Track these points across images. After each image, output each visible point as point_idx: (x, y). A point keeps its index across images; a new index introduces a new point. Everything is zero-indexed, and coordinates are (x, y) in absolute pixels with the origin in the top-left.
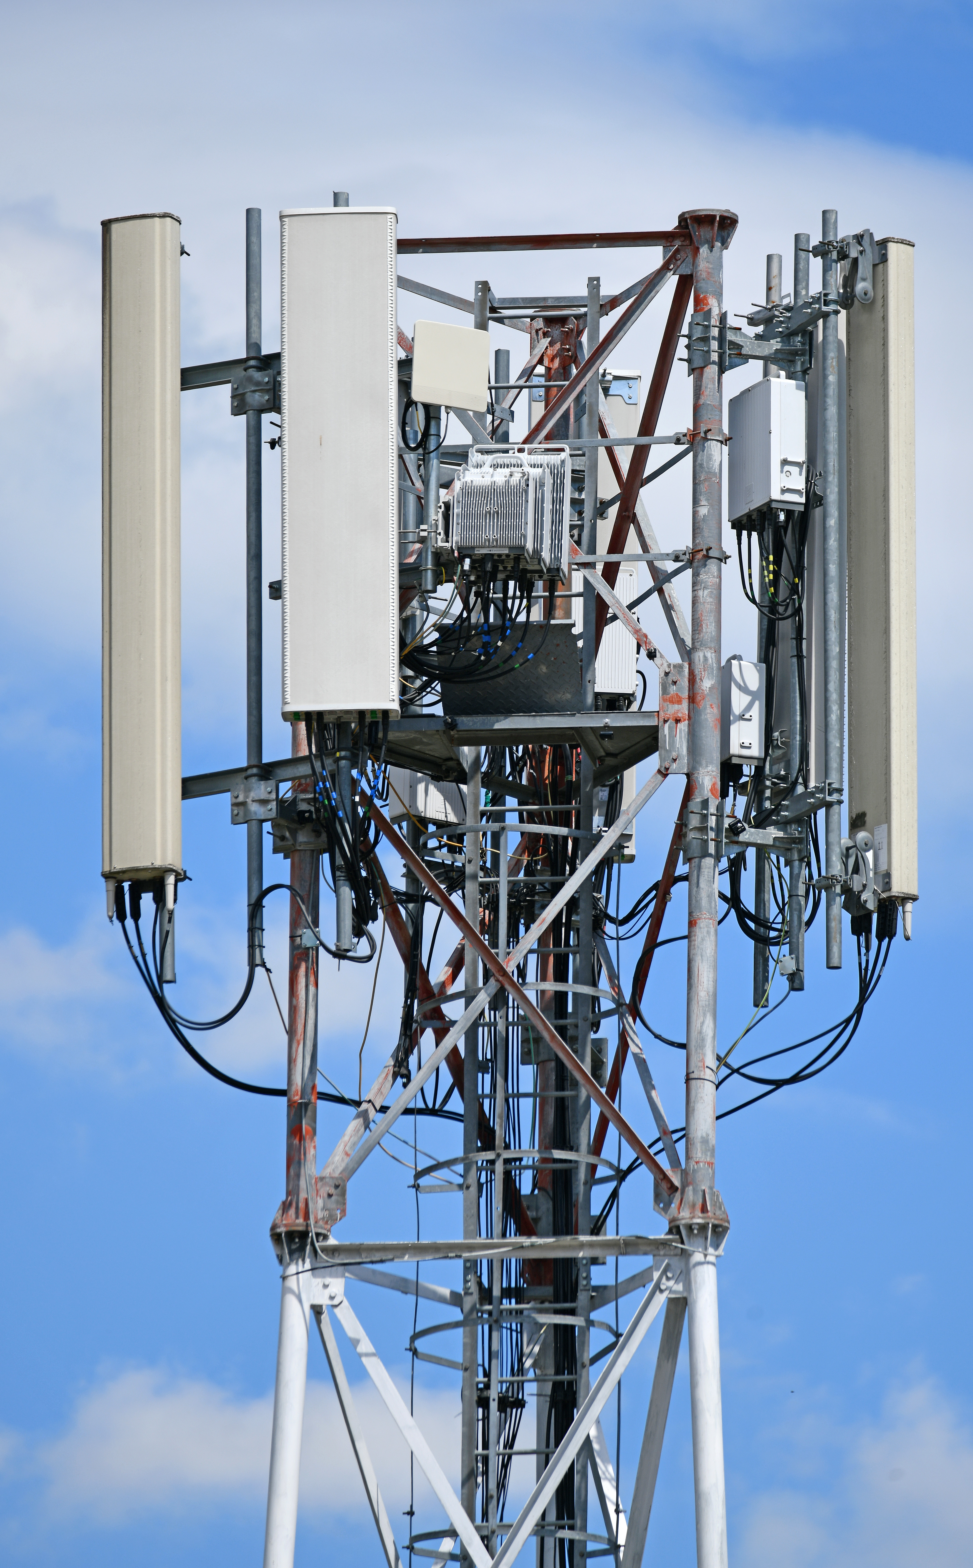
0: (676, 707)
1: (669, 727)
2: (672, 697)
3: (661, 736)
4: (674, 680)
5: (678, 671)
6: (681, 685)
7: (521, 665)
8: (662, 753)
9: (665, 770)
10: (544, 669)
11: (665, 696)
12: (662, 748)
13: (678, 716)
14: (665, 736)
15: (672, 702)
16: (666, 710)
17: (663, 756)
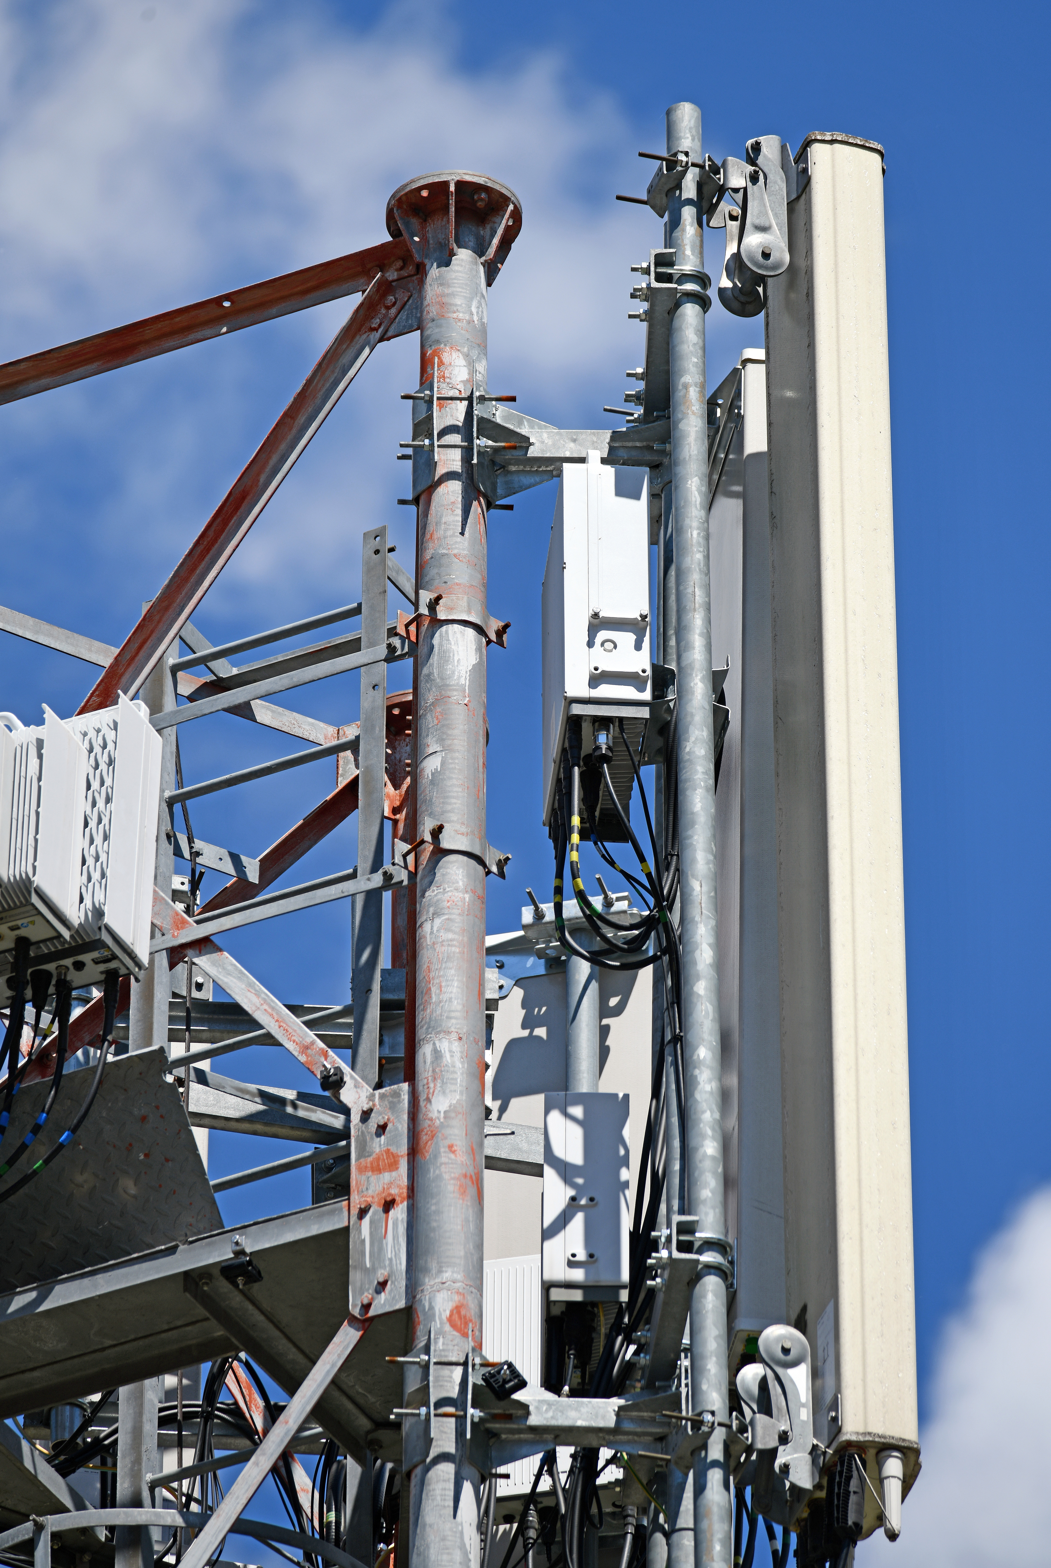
0: (386, 1177)
1: (371, 1222)
2: (378, 1159)
3: (355, 1243)
4: (382, 1123)
5: (390, 1103)
6: (397, 1129)
7: (47, 1162)
8: (355, 1277)
9: (363, 1311)
10: (129, 1187)
11: (362, 1160)
12: (355, 1268)
13: (390, 1194)
14: (363, 1241)
15: (377, 1169)
16: (364, 1189)
17: (358, 1284)
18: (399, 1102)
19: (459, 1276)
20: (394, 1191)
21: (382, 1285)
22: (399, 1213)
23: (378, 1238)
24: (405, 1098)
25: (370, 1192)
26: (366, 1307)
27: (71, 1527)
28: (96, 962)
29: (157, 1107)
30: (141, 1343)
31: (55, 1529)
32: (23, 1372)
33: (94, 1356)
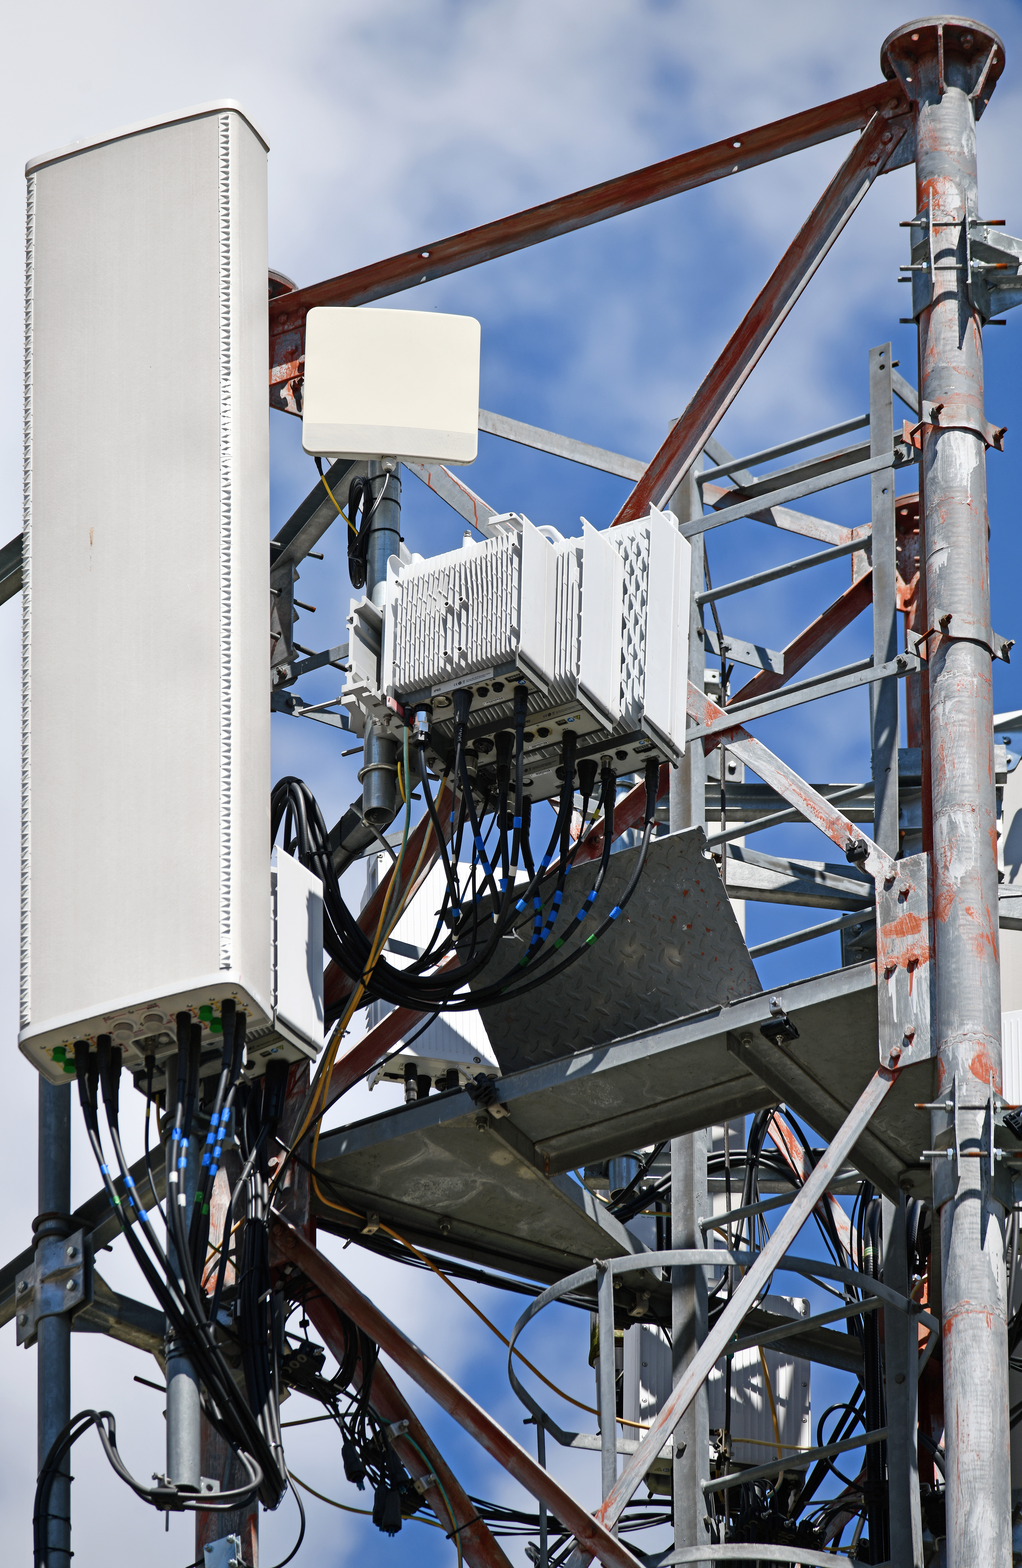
0: (910, 939)
1: (897, 981)
2: (901, 923)
3: (882, 1000)
4: (904, 890)
5: (911, 871)
6: (918, 895)
7: (598, 935)
8: (884, 1032)
9: (892, 1062)
10: (674, 955)
11: (887, 924)
12: (884, 1023)
13: (914, 955)
14: (891, 998)
15: (901, 932)
16: (890, 951)
17: (887, 1038)
18: (919, 870)
19: (979, 1028)
20: (917, 952)
21: (909, 1038)
22: (923, 972)
23: (904, 996)
24: (925, 866)
25: (895, 954)
26: (895, 1059)
27: (631, 1268)
28: (637, 751)
29: (698, 882)
30: (690, 1098)
31: (616, 1271)
32: (583, 1128)
33: (647, 1111)
